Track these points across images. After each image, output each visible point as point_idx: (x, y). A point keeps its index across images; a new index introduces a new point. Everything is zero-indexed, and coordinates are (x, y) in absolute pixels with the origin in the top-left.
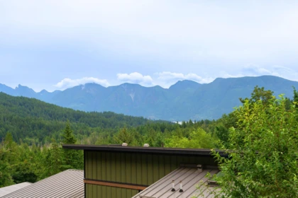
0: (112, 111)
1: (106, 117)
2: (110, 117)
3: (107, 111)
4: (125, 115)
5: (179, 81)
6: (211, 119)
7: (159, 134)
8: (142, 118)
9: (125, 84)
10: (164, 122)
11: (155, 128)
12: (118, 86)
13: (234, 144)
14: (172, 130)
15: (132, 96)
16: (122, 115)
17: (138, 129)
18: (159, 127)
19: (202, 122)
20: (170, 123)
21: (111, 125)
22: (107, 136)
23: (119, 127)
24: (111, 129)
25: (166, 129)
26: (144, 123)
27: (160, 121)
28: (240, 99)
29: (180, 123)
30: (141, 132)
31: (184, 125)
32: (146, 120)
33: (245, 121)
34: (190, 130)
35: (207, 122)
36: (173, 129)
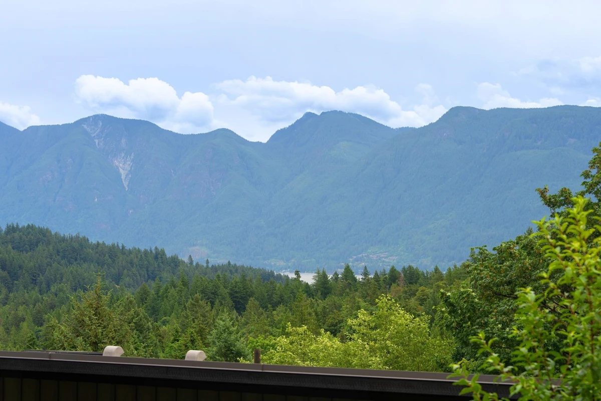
0: (40, 223)
1: (19, 247)
2: (33, 245)
3: (23, 223)
4: (93, 240)
5: (309, 116)
6: (425, 265)
7: (225, 319)
8: (159, 255)
9: (96, 118)
10: (244, 271)
11: (211, 296)
12: (66, 128)
13: (532, 350)
14: (275, 306)
15: (123, 167)
16: (82, 243)
17: (143, 299)
18: (224, 292)
19: (393, 277)
20: (268, 277)
21: (34, 281)
22: (18, 322)
23: (66, 287)
24: (35, 294)
25: (252, 302)
26: (165, 275)
27: (231, 268)
28: (542, 193)
29: (308, 278)
30: (154, 312)
31: (324, 287)
32: (175, 262)
33: (570, 270)
34: (346, 306)
35: (412, 277)
36: (281, 301)
